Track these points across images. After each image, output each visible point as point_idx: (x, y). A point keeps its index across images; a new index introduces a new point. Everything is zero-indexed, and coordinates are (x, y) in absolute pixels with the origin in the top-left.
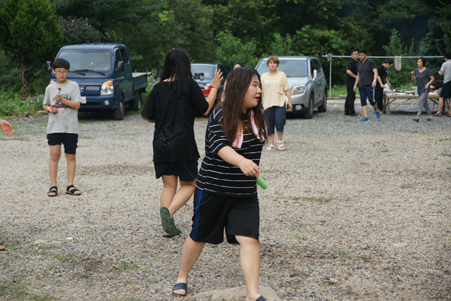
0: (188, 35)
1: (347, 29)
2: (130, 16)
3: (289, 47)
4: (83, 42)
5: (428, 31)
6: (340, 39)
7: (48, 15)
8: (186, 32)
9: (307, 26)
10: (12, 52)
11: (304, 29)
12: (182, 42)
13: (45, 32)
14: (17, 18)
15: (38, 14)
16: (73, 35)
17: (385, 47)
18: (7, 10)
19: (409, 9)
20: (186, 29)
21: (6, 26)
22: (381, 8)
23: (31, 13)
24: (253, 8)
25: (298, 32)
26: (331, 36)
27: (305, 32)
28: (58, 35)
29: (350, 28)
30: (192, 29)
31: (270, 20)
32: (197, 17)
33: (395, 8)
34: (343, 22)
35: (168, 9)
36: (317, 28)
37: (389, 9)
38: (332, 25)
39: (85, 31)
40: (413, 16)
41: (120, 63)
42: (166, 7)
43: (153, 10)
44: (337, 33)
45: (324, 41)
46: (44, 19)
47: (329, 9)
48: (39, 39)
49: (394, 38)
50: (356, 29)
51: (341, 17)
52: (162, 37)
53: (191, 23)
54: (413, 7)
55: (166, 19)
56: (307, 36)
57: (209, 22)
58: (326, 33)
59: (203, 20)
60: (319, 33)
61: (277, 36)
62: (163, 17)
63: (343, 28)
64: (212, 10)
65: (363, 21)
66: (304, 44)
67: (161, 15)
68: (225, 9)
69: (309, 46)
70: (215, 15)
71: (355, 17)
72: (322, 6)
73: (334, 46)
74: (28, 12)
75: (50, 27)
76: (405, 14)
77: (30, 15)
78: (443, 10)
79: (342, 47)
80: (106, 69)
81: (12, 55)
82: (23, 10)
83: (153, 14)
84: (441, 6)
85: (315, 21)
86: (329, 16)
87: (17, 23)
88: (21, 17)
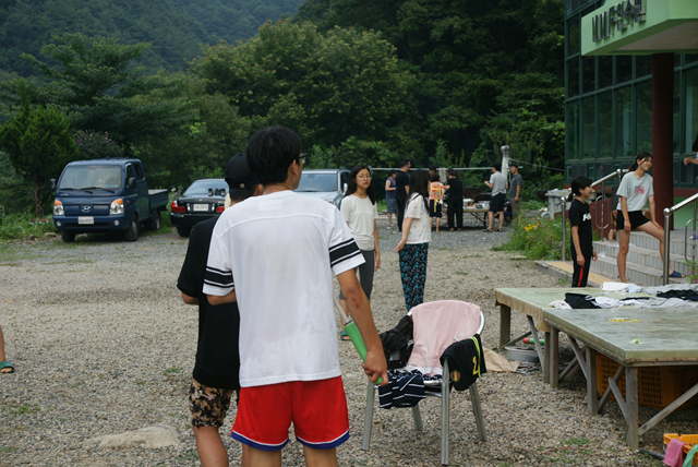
0: (223, 148)
1: (396, 140)
2: (159, 129)
3: (330, 160)
4: (102, 156)
5: (481, 141)
6: (388, 151)
7: (61, 128)
8: (221, 145)
9: (352, 137)
10: (24, 169)
11: (349, 140)
12: (215, 156)
13: (58, 148)
14: (28, 133)
15: (51, 128)
16: (91, 150)
17: (432, 159)
18: (17, 124)
19: (461, 118)
20: (221, 142)
21: (16, 141)
22: (432, 118)
23: (43, 127)
24: (294, 119)
25: (343, 144)
26: (379, 147)
27: (351, 144)
28: (73, 150)
29: (399, 138)
30: (228, 142)
31: (313, 131)
32: (233, 129)
33: (446, 117)
34: (391, 132)
35: (200, 121)
36: (364, 139)
37: (439, 119)
38: (380, 136)
39: (104, 145)
40: (464, 126)
41: (131, 179)
42: (197, 118)
43: (183, 123)
44: (385, 144)
45: (371, 152)
46: (57, 134)
47: (376, 119)
48: (52, 155)
49: (441, 149)
50: (404, 139)
51: (390, 127)
52: (194, 151)
53: (226, 135)
54: (465, 116)
55: (198, 131)
56: (353, 147)
57: (246, 134)
58: (373, 144)
59: (239, 131)
60: (365, 144)
61: (317, 148)
62: (195, 129)
63: (392, 139)
64: (249, 122)
65: (413, 131)
66: (350, 156)
67: (192, 127)
68: (264, 120)
69: (355, 158)
70: (254, 126)
71: (404, 127)
72: (368, 115)
73: (382, 158)
74: (39, 127)
75: (64, 142)
76: (456, 124)
77: (41, 130)
78: (495, 119)
79: (389, 159)
80: (116, 186)
81: (24, 173)
82: (34, 124)
83: (182, 127)
84: (493, 115)
85: (361, 131)
86: (376, 126)
87: (27, 138)
88: (31, 131)
